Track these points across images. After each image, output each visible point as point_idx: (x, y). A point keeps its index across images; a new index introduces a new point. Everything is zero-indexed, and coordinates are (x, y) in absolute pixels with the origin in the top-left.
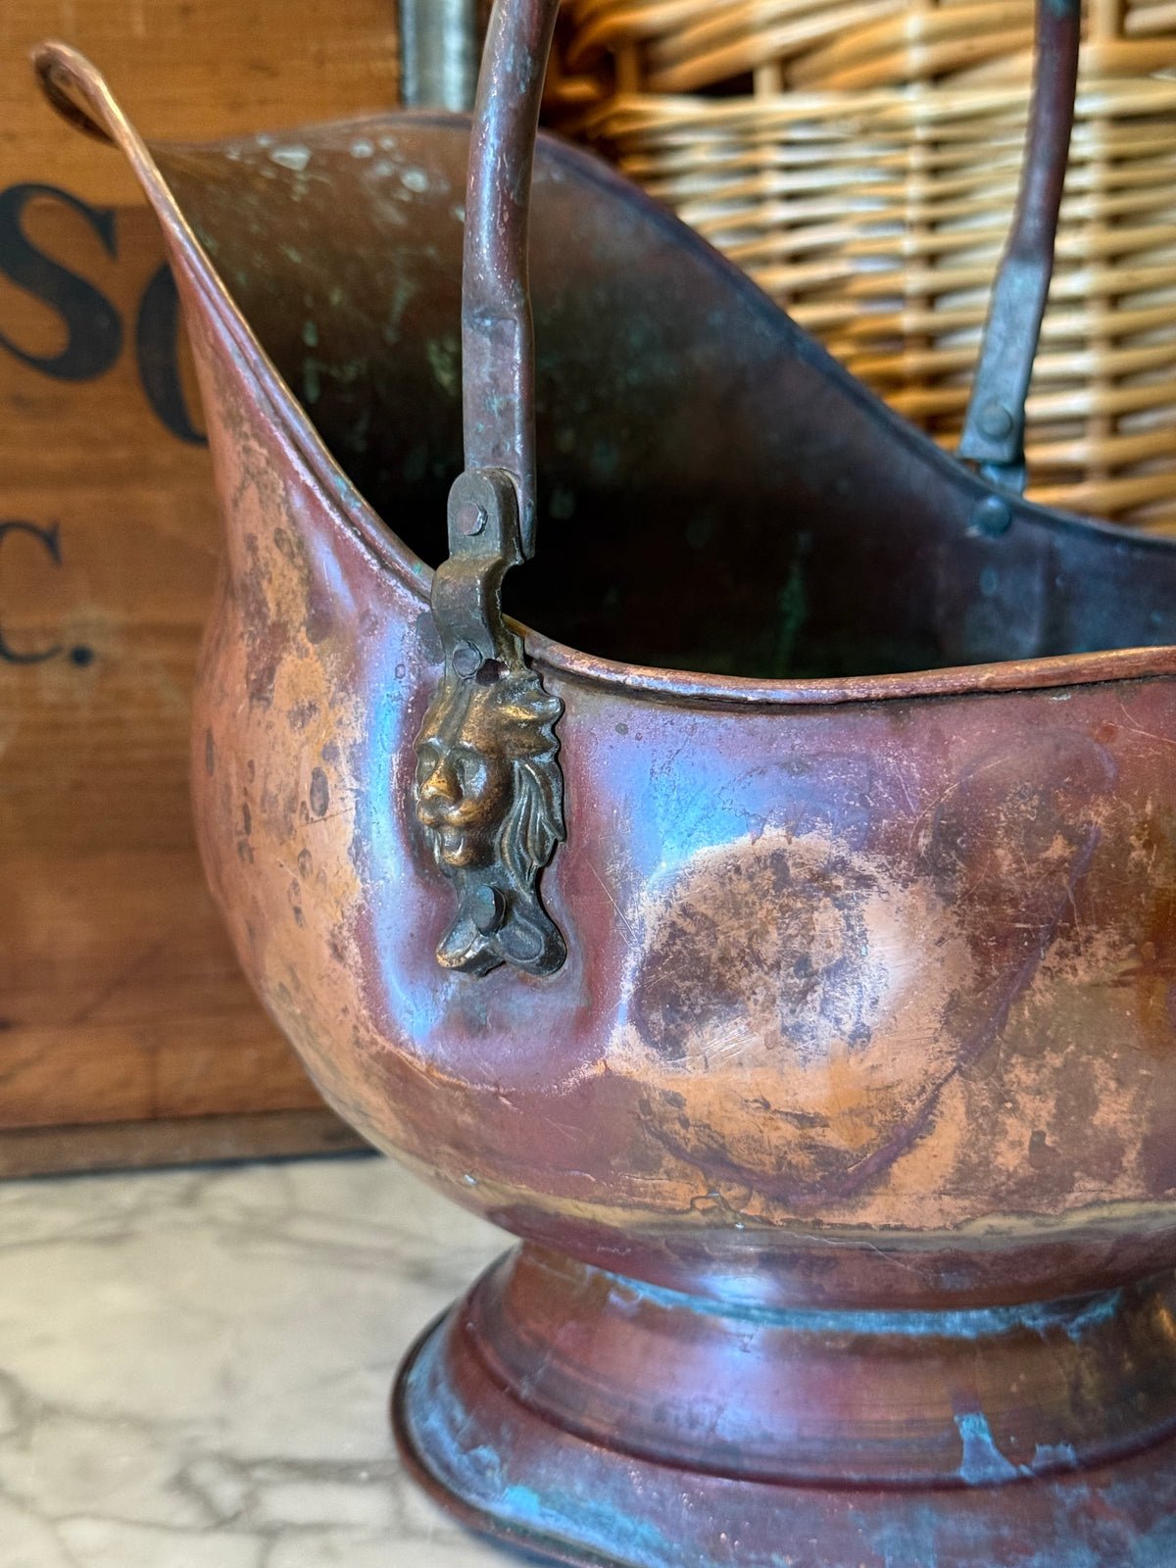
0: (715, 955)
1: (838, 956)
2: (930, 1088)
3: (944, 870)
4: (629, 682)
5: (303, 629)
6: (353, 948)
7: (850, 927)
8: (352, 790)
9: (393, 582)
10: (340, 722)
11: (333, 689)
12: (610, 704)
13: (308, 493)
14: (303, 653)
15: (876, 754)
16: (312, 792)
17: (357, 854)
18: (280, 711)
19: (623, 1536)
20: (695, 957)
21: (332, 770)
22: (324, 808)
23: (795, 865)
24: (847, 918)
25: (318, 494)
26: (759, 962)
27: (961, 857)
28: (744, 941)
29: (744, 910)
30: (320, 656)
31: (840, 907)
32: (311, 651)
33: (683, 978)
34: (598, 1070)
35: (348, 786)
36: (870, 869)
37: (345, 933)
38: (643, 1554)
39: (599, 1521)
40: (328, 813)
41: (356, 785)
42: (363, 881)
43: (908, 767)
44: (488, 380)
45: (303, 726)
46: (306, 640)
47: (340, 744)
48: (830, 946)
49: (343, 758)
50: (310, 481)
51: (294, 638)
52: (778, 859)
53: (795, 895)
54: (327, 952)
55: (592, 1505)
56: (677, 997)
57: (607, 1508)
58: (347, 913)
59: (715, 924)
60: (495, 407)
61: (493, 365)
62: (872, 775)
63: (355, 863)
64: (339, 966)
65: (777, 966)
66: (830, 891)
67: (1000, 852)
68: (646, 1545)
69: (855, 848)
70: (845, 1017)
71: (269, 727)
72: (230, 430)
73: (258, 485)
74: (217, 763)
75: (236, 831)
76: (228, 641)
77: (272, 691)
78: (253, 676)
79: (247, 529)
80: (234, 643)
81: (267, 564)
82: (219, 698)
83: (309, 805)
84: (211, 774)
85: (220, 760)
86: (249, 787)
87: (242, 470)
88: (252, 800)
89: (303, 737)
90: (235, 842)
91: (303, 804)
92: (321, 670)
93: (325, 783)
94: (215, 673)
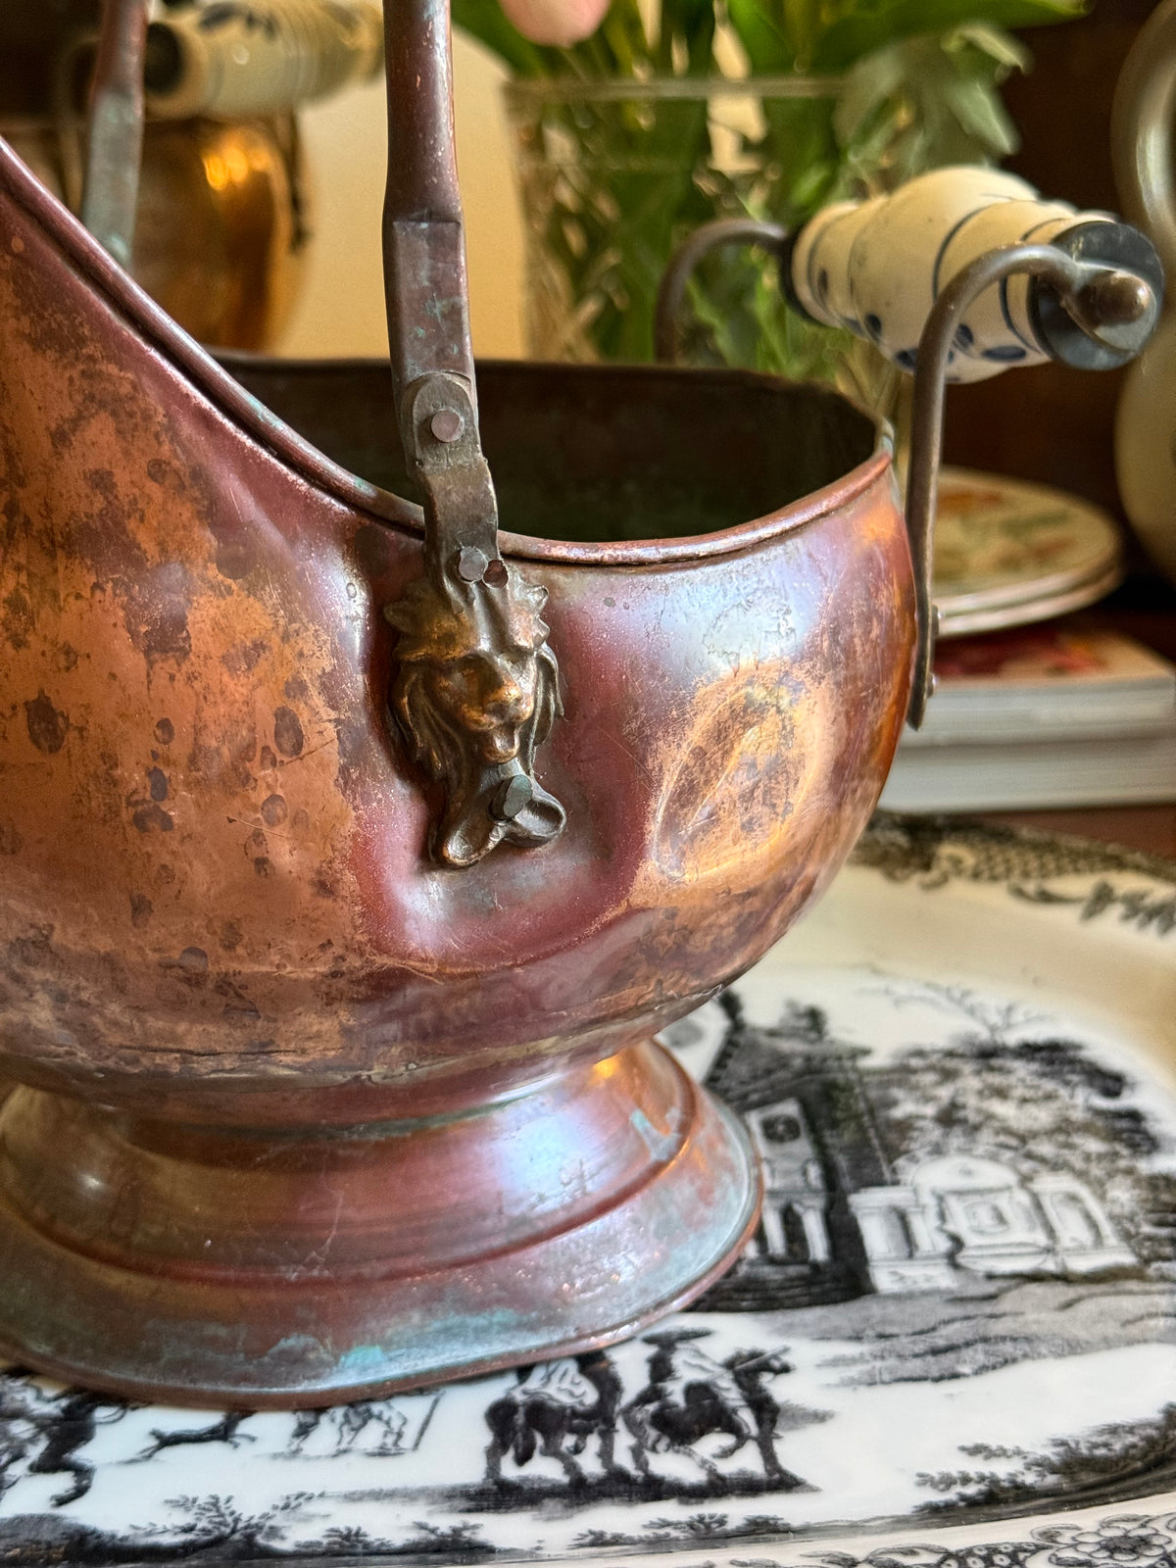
1: (775, 753)
3: (836, 664)
5: (214, 565)
6: (349, 877)
7: (784, 727)
8: (330, 721)
9: (327, 500)
10: (301, 654)
11: (282, 622)
12: (592, 578)
14: (224, 592)
16: (277, 734)
17: (346, 783)
18: (208, 657)
20: (691, 786)
21: (302, 705)
22: (298, 747)
23: (758, 686)
24: (784, 720)
25: (219, 416)
28: (720, 761)
29: (723, 735)
30: (252, 590)
31: (780, 712)
32: (234, 587)
33: (682, 806)
34: (622, 909)
35: (325, 717)
36: (801, 675)
37: (337, 865)
40: (304, 751)
41: (333, 715)
42: (356, 808)
44: (426, 283)
45: (249, 668)
46: (220, 577)
47: (305, 677)
48: (769, 747)
49: (313, 691)
50: (206, 403)
51: (201, 579)
53: (754, 711)
54: (311, 891)
55: (437, 1325)
56: (678, 824)
57: (454, 1320)
58: (339, 846)
59: (706, 754)
60: (437, 311)
61: (433, 268)
63: (344, 793)
64: (326, 902)
65: (736, 774)
66: (776, 701)
67: (856, 641)
71: (191, 678)
72: (51, 354)
73: (114, 414)
74: (72, 735)
75: (129, 803)
76: (55, 595)
77: (188, 637)
78: (144, 629)
79: (91, 466)
80: (78, 596)
81: (135, 501)
82: (62, 662)
83: (274, 748)
84: (54, 749)
85: (81, 730)
86: (161, 749)
87: (79, 398)
88: (168, 762)
89: (253, 679)
90: (126, 815)
91: (266, 749)
92: (258, 605)
93: (294, 720)
94: (30, 638)
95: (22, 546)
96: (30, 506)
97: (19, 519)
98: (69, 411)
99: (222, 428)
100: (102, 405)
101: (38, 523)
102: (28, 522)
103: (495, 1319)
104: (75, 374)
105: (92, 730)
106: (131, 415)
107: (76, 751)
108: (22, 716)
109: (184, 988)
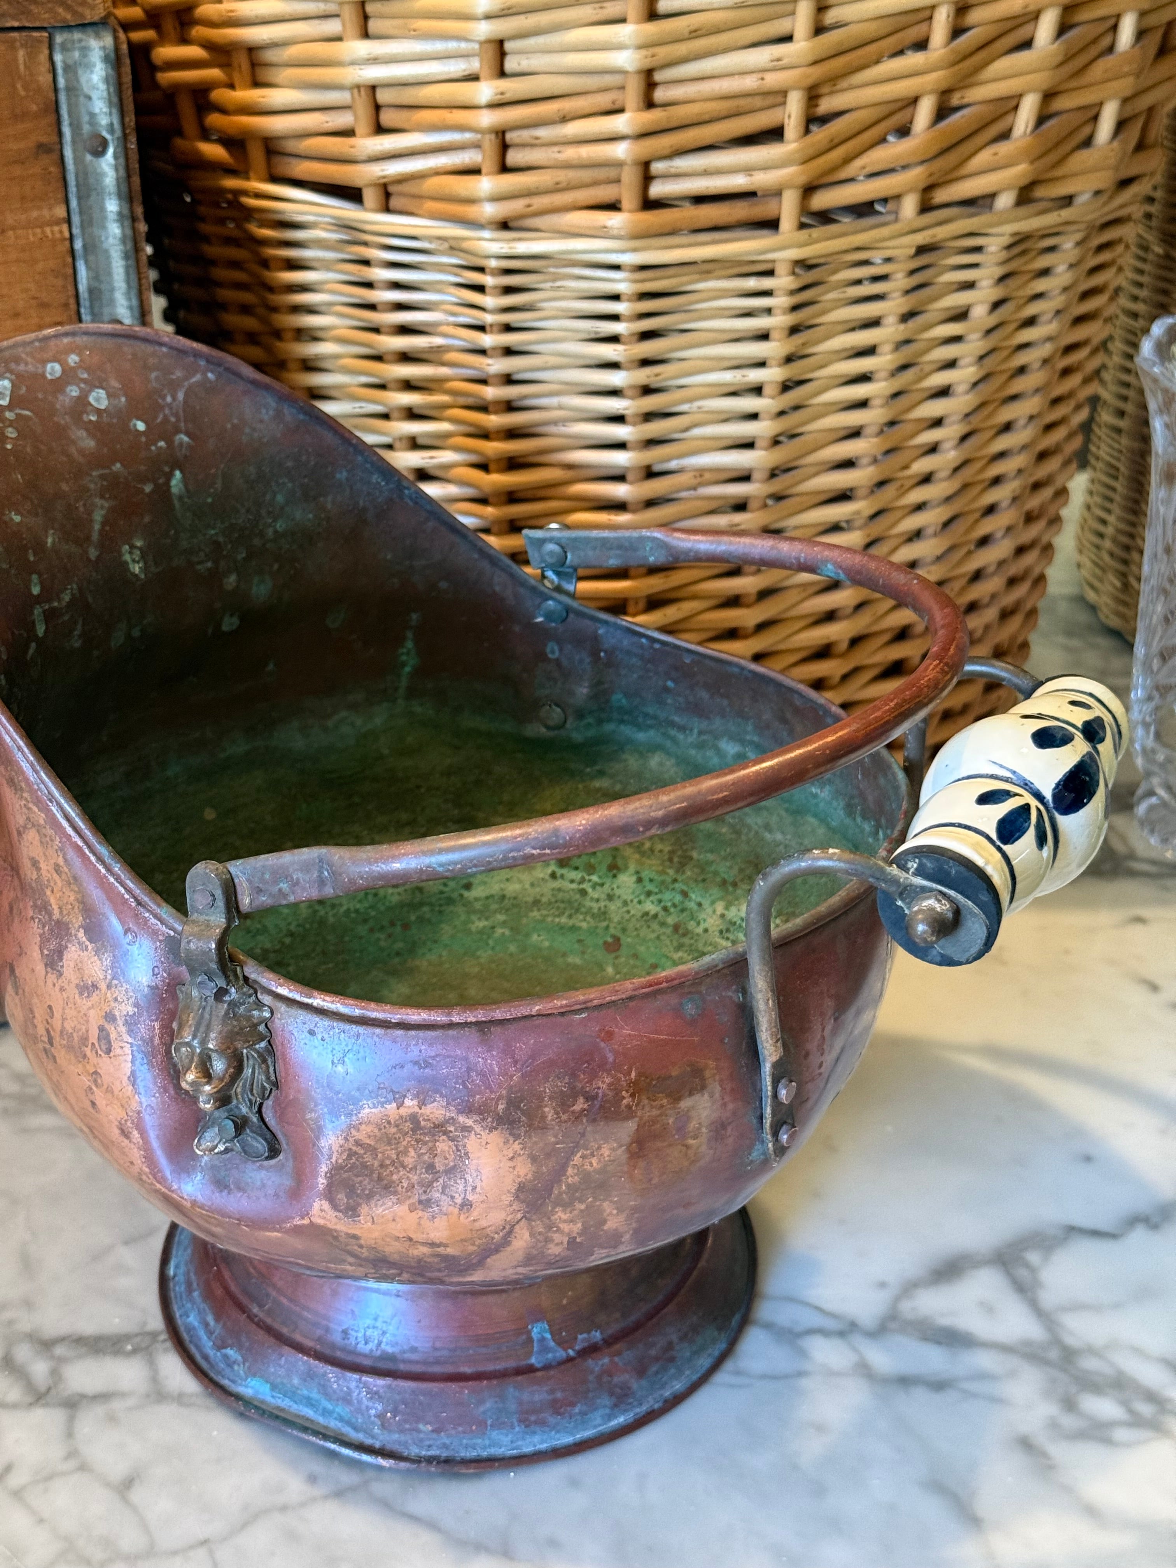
0: (376, 1164)
1: (452, 1164)
2: (508, 1227)
3: (514, 1122)
4: (315, 1004)
5: (82, 931)
6: (135, 1134)
7: (458, 1150)
8: (128, 1043)
9: (147, 915)
10: (116, 999)
11: (109, 977)
12: (303, 1015)
13: (79, 849)
14: (83, 947)
15: (471, 1056)
16: (99, 1039)
17: (135, 1081)
18: (69, 982)
19: (326, 1413)
20: (364, 1166)
21: (113, 1028)
22: (108, 1051)
23: (424, 1120)
24: (456, 1146)
25: (87, 851)
26: (404, 1167)
27: (524, 1114)
28: (394, 1157)
29: (393, 1141)
30: (98, 953)
31: (453, 1140)
32: (90, 947)
33: (357, 1176)
34: (306, 1221)
35: (125, 1040)
36: (469, 1122)
37: (129, 1124)
38: (339, 1425)
39: (309, 1402)
40: (112, 1054)
41: (130, 1040)
42: (140, 1097)
43: (491, 1065)
45: (88, 997)
46: (84, 939)
47: (117, 1013)
48: (446, 1159)
49: (120, 1022)
50: (80, 843)
51: (76, 935)
52: (414, 1118)
53: (425, 1134)
54: (117, 1132)
55: (305, 1392)
56: (354, 1186)
57: (315, 1395)
58: (129, 1113)
59: (376, 1149)
62: (469, 1069)
64: (126, 1141)
65: (415, 1168)
66: (445, 1133)
67: (546, 1109)
68: (341, 1419)
69: (460, 1112)
70: (457, 1195)
71: (62, 989)
76: (21, 913)
77: (62, 967)
78: (46, 952)
79: (31, 854)
80: (27, 919)
81: (49, 881)
82: (19, 951)
83: (97, 1045)
85: (24, 989)
86: (50, 1020)
87: (25, 817)
88: (53, 1029)
89: (89, 1004)
91: (93, 1044)
92: (98, 962)
93: (108, 1035)
94: (12, 929)
99: (88, 858)
100: (33, 826)
101: (18, 871)
104: (22, 804)
105: (27, 993)
106: (45, 835)
107: (23, 1000)
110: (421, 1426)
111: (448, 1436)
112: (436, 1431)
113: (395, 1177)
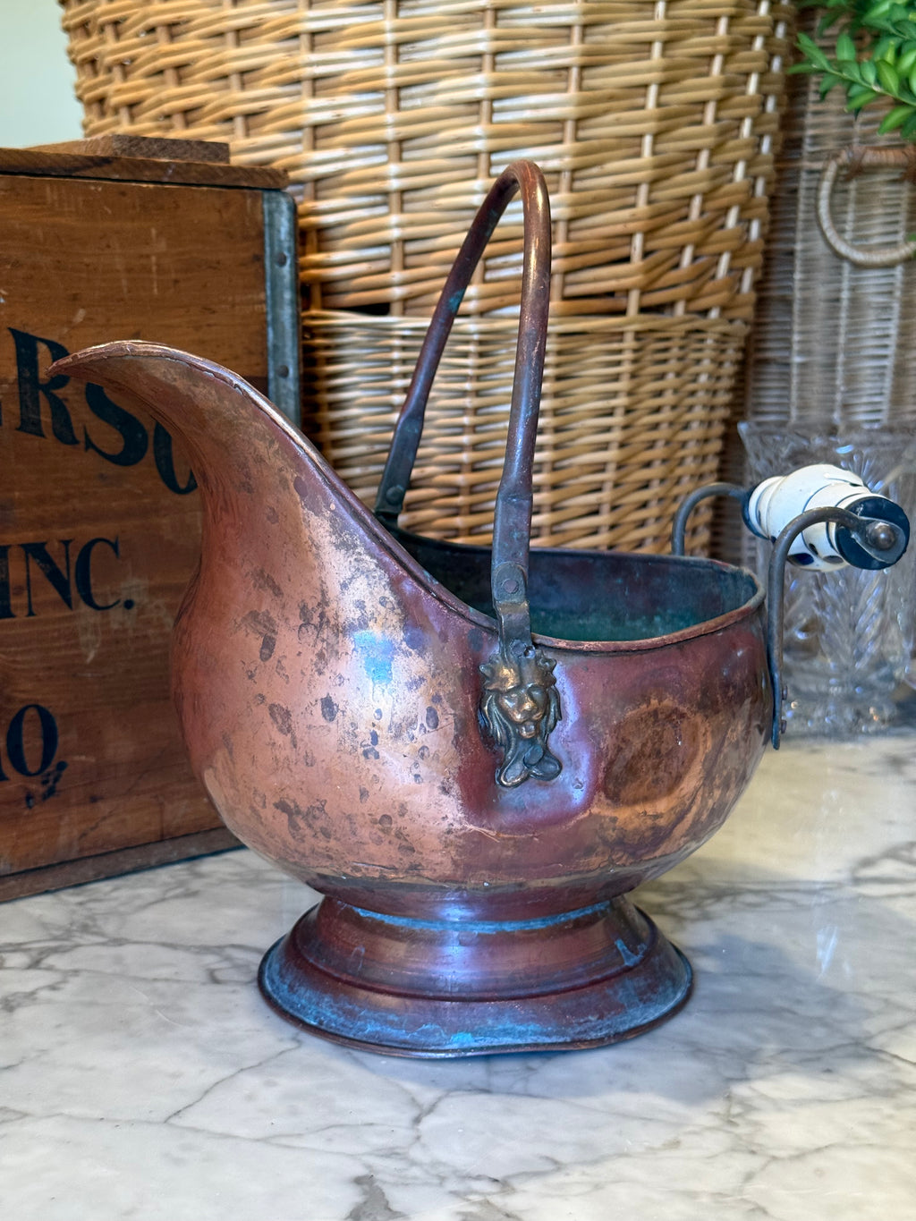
1: (671, 747)
2: (694, 793)
3: (705, 706)
4: (585, 649)
5: (404, 643)
6: (456, 787)
7: (676, 735)
8: (451, 714)
9: (454, 617)
10: (440, 684)
11: (432, 669)
14: (407, 654)
15: (679, 665)
16: (427, 718)
17: (457, 743)
19: (522, 1034)
21: (439, 706)
22: (436, 725)
23: (661, 713)
24: (675, 731)
26: (644, 756)
27: (709, 701)
29: (642, 735)
30: (420, 654)
31: (674, 727)
32: (413, 653)
34: (587, 814)
35: (449, 713)
36: (685, 710)
37: (451, 780)
38: (535, 1038)
39: (506, 1032)
40: (439, 727)
41: (453, 712)
42: (461, 755)
43: (689, 668)
44: (512, 525)
45: (417, 689)
46: (407, 648)
47: (442, 694)
48: (668, 744)
49: (444, 700)
50: (406, 574)
51: (399, 648)
52: (655, 712)
53: (659, 725)
54: (438, 792)
55: (500, 1027)
57: (509, 1025)
58: (452, 772)
60: (515, 537)
61: (515, 518)
62: (680, 674)
63: (456, 748)
64: (446, 797)
65: (650, 756)
66: (671, 722)
67: (718, 696)
68: (535, 1033)
69: (680, 703)
71: (391, 691)
72: (343, 551)
73: (367, 576)
74: (339, 714)
75: (361, 746)
76: (337, 653)
77: (391, 673)
78: (373, 669)
79: (356, 598)
80: (347, 654)
81: (373, 614)
82: (338, 681)
83: (425, 725)
84: (332, 720)
85: (343, 712)
86: (376, 722)
87: (353, 570)
88: (379, 728)
89: (418, 694)
90: (361, 750)
91: (422, 725)
92: (422, 661)
93: (435, 713)
94: (325, 670)
95: (325, 631)
96: (330, 614)
97: (325, 620)
98: (349, 575)
100: (363, 573)
101: (333, 622)
102: (328, 621)
103: (529, 1028)
104: (352, 560)
105: (348, 713)
106: (374, 577)
107: (340, 722)
108: (319, 706)
109: (380, 834)
110: (590, 1018)
111: (608, 1019)
112: (601, 1017)
113: (639, 765)
